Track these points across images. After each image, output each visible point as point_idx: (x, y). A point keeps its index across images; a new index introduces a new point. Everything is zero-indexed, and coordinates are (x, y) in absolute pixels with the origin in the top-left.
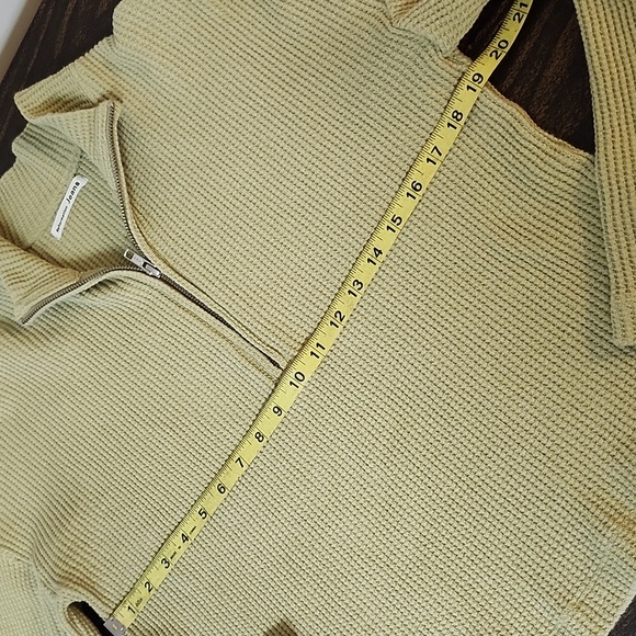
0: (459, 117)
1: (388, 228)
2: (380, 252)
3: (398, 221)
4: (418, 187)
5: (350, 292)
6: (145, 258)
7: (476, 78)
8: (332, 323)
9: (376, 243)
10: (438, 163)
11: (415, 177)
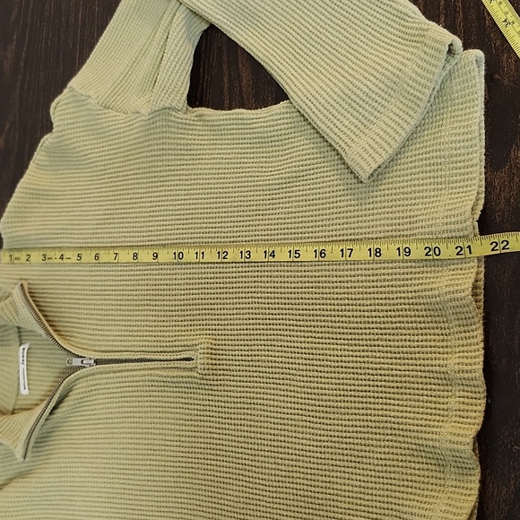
0: (378, 254)
1: (290, 251)
2: (274, 256)
3: (297, 255)
4: (323, 255)
5: (241, 252)
6: (81, 357)
7: (407, 250)
8: (219, 253)
9: (277, 250)
10: (344, 259)
11: (328, 248)
